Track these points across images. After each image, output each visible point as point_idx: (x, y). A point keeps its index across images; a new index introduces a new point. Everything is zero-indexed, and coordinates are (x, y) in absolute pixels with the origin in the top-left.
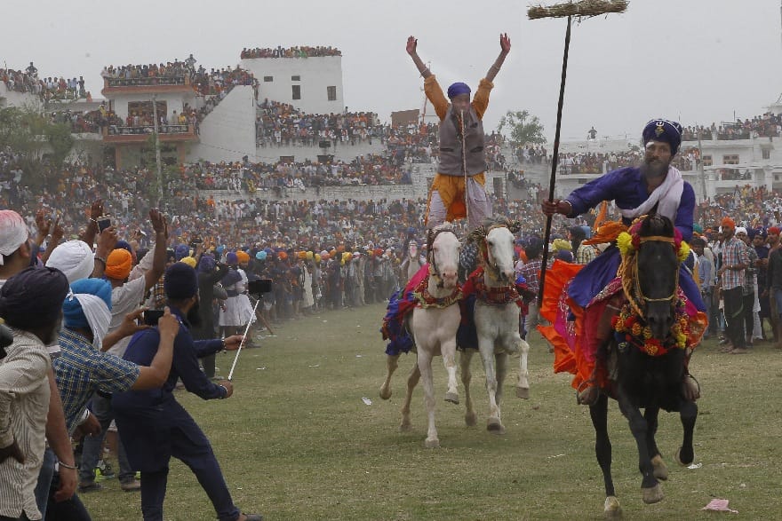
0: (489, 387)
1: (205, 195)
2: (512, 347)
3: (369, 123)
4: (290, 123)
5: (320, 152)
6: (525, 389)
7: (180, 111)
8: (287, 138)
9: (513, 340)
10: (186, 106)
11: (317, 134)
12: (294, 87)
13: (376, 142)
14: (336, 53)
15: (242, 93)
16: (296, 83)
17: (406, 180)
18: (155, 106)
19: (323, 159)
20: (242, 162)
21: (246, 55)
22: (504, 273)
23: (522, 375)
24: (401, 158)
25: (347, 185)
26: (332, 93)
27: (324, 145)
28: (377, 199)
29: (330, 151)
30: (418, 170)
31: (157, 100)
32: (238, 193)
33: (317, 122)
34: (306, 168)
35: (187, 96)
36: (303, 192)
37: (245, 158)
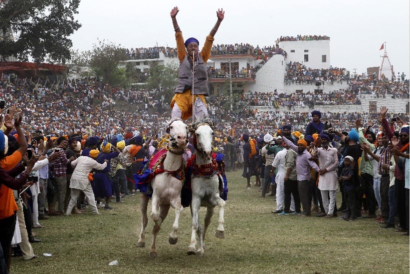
0: (193, 227)
1: (254, 108)
2: (215, 203)
3: (342, 74)
4: (301, 73)
5: (316, 88)
6: (222, 232)
7: (245, 67)
8: (300, 81)
9: (215, 198)
10: (248, 65)
11: (314, 79)
12: (305, 55)
13: (345, 83)
14: (328, 38)
15: (277, 58)
16: (306, 53)
17: (359, 103)
18: (230, 65)
19: (316, 91)
20: (274, 92)
21: (282, 40)
22: (205, 152)
23: (220, 222)
24: (357, 92)
25: (326, 104)
26: (324, 59)
27: (318, 84)
28: (341, 112)
29: (321, 87)
30: (364, 97)
31: (232, 62)
32: (270, 108)
33: (315, 73)
34: (306, 96)
35: (249, 60)
36: (303, 107)
37: (276, 91)
